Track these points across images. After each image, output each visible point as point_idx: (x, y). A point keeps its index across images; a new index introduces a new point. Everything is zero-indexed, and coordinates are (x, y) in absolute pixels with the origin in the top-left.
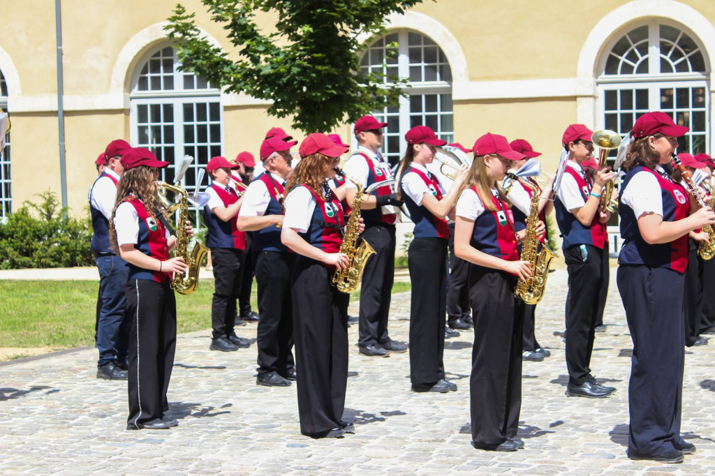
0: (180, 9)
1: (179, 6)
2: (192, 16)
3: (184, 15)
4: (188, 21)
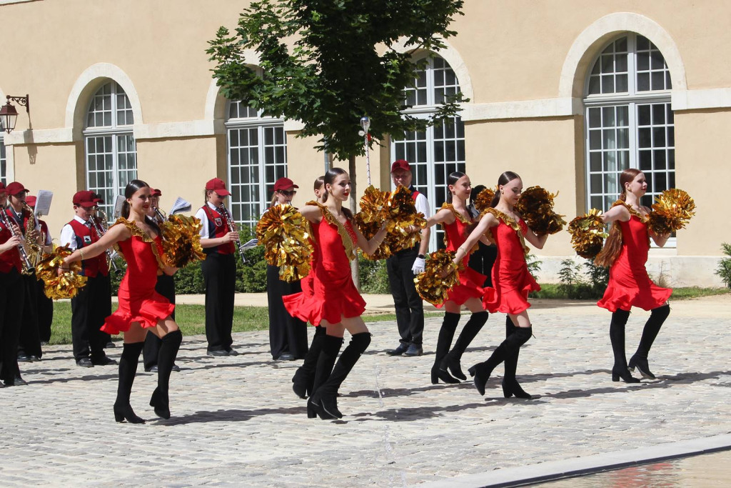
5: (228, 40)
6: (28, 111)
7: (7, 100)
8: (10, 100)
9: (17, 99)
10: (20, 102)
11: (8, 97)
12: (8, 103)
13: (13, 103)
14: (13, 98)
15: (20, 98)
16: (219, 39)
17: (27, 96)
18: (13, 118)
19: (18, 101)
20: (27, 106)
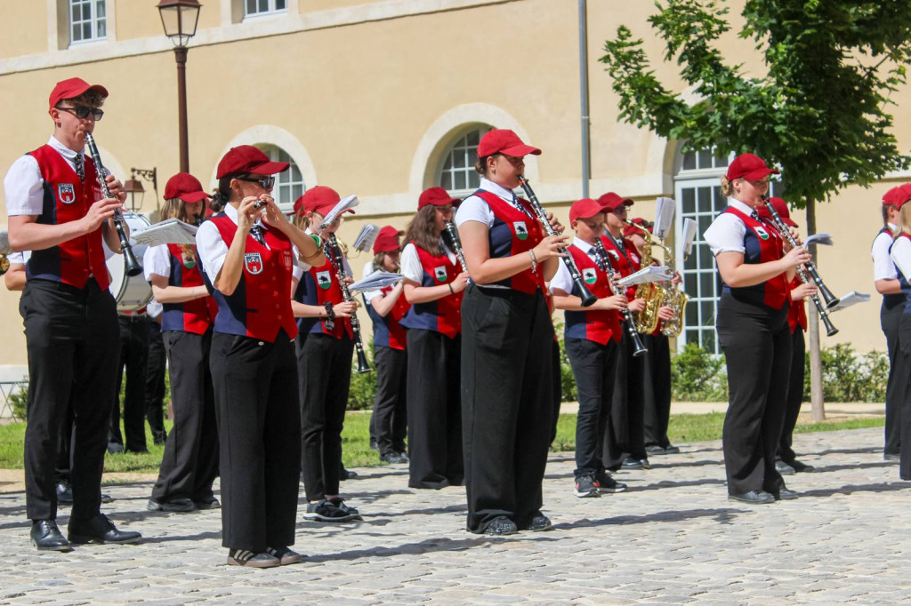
0: (623, 31)
1: (622, 29)
2: (639, 42)
3: (628, 40)
4: (636, 48)
5: (632, 44)
6: (155, 187)
7: (131, 174)
8: (136, 173)
9: (143, 173)
10: (147, 176)
11: (133, 170)
12: (133, 177)
13: (139, 178)
14: (139, 172)
15: (146, 172)
16: (620, 40)
17: (155, 169)
18: (138, 196)
19: (144, 175)
20: (155, 181)
